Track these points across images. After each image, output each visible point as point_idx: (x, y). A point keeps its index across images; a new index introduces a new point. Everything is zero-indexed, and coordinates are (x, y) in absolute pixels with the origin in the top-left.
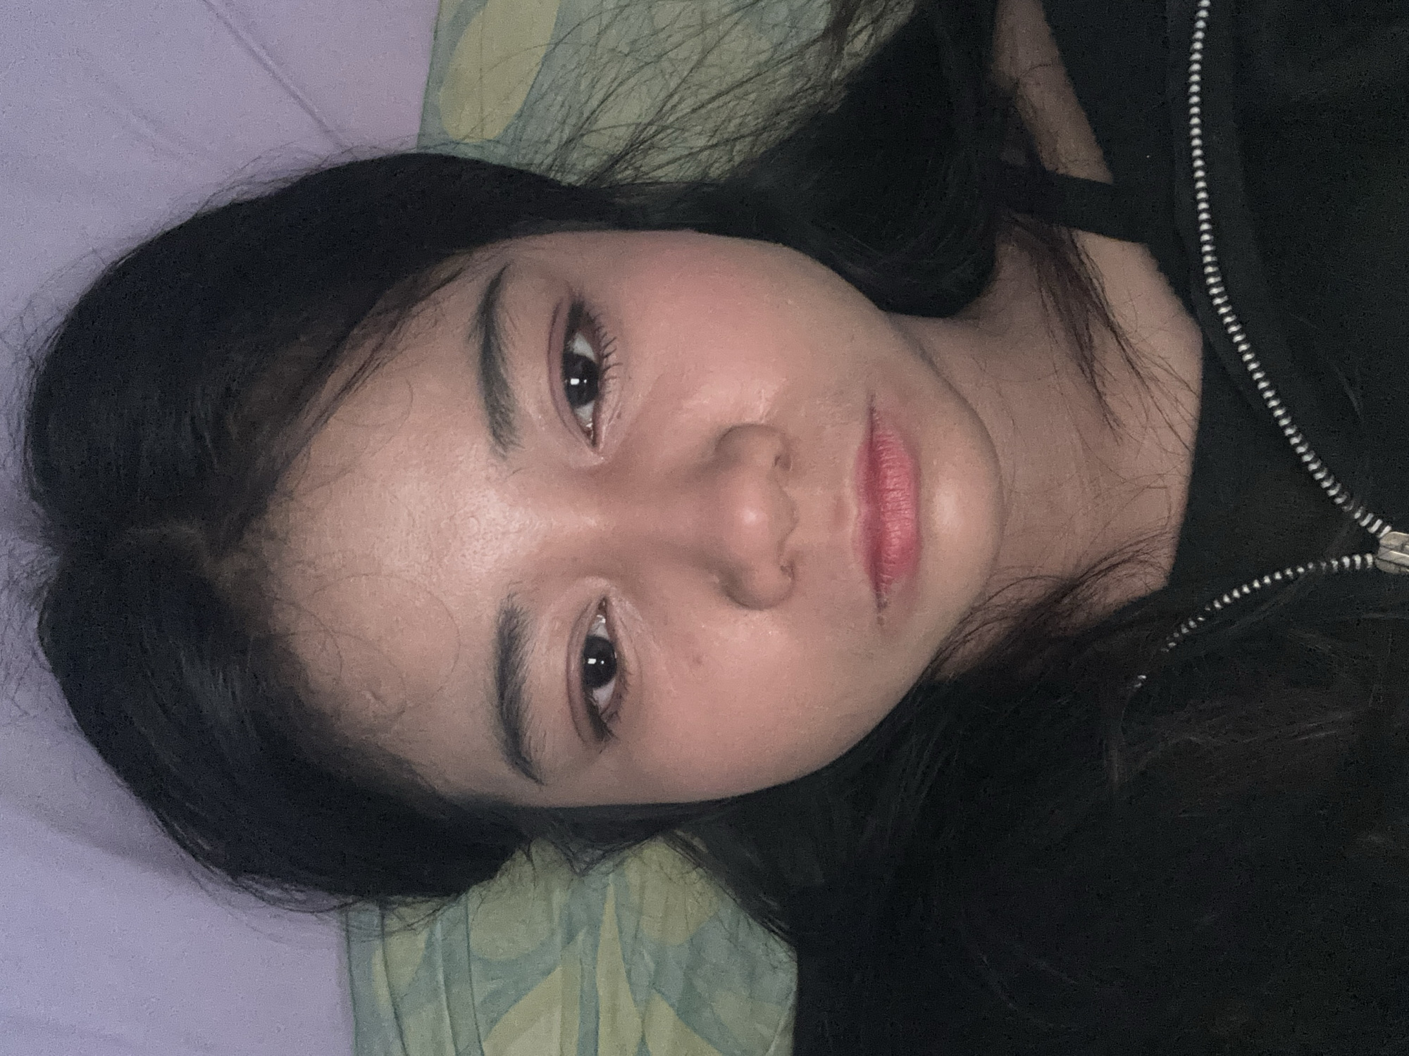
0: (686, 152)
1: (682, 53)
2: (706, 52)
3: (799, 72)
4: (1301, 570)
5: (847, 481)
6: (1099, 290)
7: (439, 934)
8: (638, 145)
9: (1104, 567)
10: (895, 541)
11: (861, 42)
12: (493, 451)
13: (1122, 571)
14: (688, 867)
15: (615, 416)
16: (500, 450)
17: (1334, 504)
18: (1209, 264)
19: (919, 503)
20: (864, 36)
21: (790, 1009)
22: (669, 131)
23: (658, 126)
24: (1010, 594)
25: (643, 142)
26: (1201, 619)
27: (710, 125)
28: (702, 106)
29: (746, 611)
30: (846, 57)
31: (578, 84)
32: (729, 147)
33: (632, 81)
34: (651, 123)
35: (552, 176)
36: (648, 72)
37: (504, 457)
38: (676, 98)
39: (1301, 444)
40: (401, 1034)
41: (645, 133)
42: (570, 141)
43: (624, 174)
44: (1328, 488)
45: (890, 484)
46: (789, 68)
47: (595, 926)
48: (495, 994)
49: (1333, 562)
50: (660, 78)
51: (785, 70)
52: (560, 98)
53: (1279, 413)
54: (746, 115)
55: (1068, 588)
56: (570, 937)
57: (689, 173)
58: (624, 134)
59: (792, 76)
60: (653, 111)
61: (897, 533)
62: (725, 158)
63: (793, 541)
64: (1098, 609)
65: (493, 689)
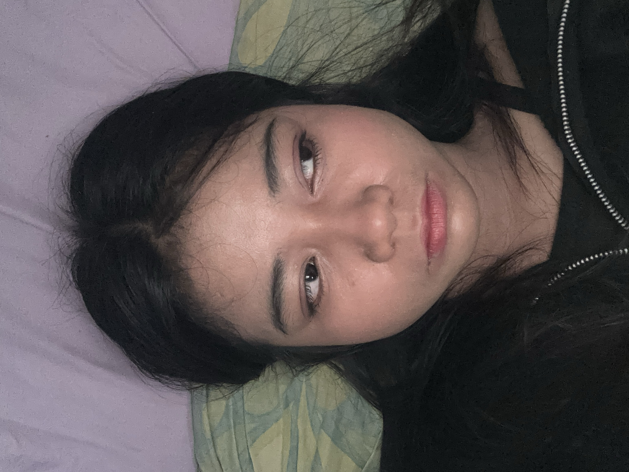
0: (342, 72)
1: (341, 30)
2: (352, 30)
3: (391, 39)
4: (606, 254)
5: (418, 209)
6: (519, 133)
7: (231, 403)
8: (321, 69)
9: (521, 251)
10: (436, 236)
11: (417, 27)
12: (270, 194)
13: (529, 253)
14: (337, 377)
15: (321, 180)
16: (273, 194)
17: (621, 226)
18: (566, 125)
19: (447, 220)
20: (419, 24)
21: (380, 439)
22: (335, 63)
23: (331, 61)
24: (479, 262)
25: (324, 68)
26: (563, 274)
27: (353, 60)
28: (349, 53)
29: (373, 263)
30: (411, 32)
31: (297, 43)
32: (360, 70)
33: (320, 42)
34: (327, 60)
35: (285, 82)
36: (327, 38)
37: (274, 196)
38: (338, 50)
39: (606, 201)
40: (214, 445)
41: (325, 63)
42: (293, 67)
43: (316, 81)
44: (618, 220)
45: (435, 210)
46: (387, 37)
47: (297, 401)
48: (255, 429)
49: (620, 251)
50: (332, 41)
51: (384, 38)
52: (289, 50)
53: (596, 188)
54: (368, 57)
55: (504, 260)
56: (287, 406)
57: (343, 81)
58: (316, 64)
59: (388, 40)
60: (329, 55)
61: (437, 232)
62: (358, 75)
63: (395, 234)
64: (518, 270)
65: (270, 294)
